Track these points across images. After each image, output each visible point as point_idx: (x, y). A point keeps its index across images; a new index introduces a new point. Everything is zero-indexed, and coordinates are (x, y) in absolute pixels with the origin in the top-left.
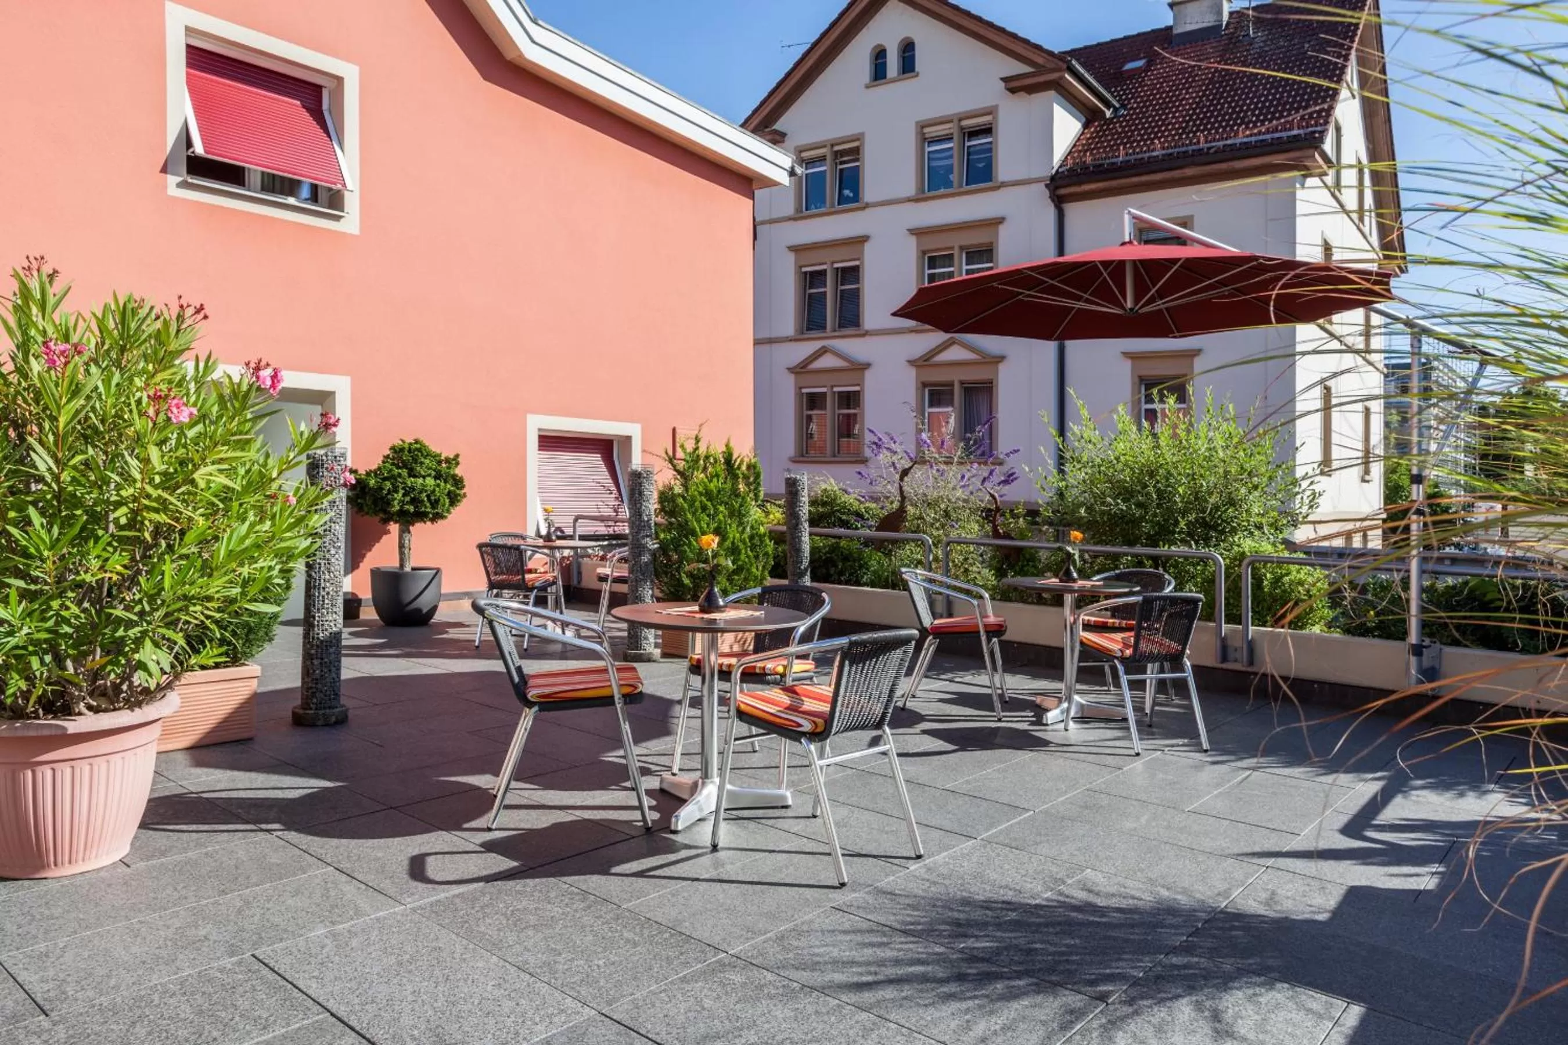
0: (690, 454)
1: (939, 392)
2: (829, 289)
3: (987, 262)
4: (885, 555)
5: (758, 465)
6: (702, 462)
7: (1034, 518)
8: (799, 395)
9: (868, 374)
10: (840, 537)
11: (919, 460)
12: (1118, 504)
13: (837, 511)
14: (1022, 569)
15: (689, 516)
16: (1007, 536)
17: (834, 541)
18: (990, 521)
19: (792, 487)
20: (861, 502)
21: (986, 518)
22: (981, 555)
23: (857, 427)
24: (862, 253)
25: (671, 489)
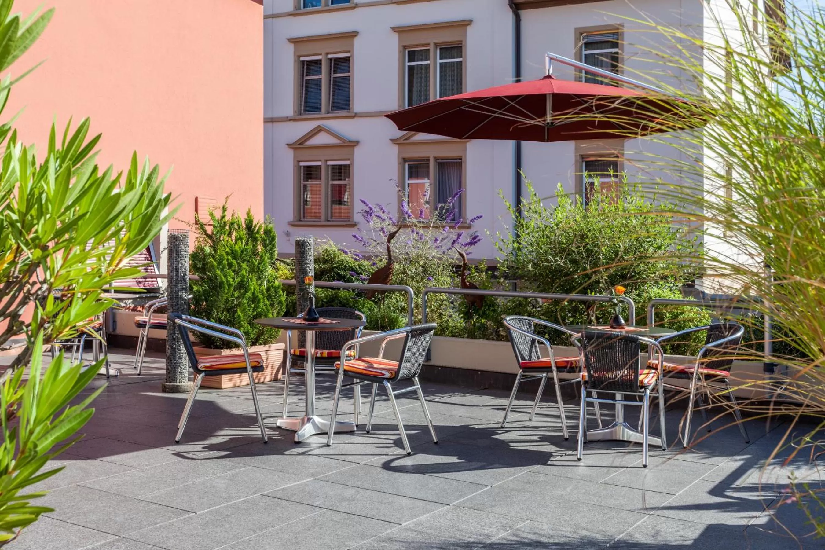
0: (218, 221)
1: (417, 166)
2: (323, 76)
3: (457, 57)
4: (376, 303)
5: (273, 230)
6: (227, 227)
7: (494, 272)
8: (298, 167)
9: (357, 151)
10: (339, 289)
11: (402, 225)
12: (557, 261)
13: (336, 267)
14: (484, 313)
15: (218, 272)
16: (473, 286)
17: (333, 292)
18: (459, 275)
19: (301, 246)
20: (356, 259)
21: (457, 272)
22: (452, 303)
23: (346, 195)
24: (352, 45)
25: (202, 250)
